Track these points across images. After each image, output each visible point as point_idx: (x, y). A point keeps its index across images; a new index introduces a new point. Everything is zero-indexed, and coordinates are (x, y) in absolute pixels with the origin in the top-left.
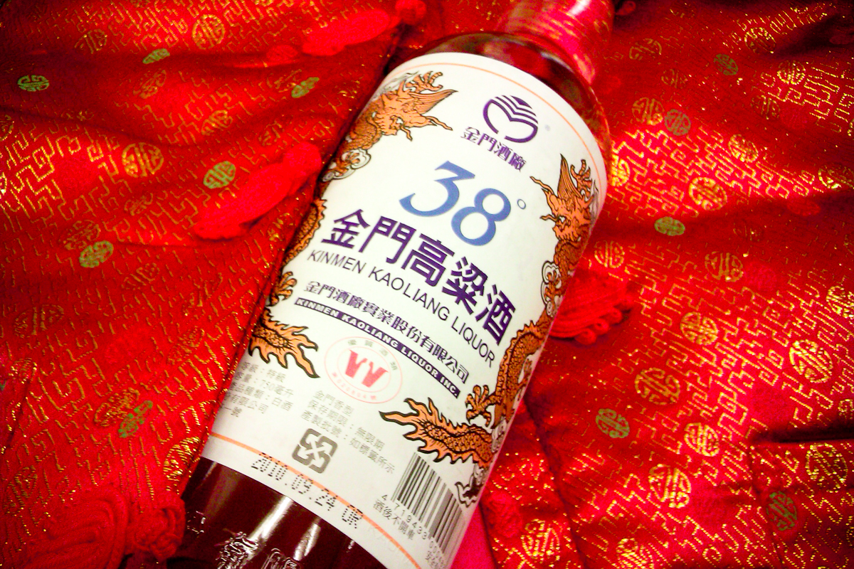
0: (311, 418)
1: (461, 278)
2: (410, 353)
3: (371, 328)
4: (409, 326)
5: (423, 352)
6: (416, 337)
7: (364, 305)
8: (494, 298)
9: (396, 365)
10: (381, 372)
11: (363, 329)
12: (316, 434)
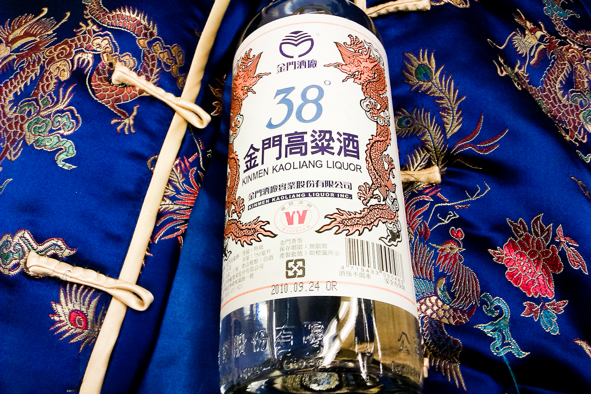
0: (285, 255)
1: (318, 142)
2: (314, 194)
3: (288, 196)
4: (306, 182)
5: (320, 189)
6: (312, 185)
7: (278, 187)
8: (342, 139)
9: (310, 204)
10: (305, 212)
11: (285, 199)
12: (292, 261)
